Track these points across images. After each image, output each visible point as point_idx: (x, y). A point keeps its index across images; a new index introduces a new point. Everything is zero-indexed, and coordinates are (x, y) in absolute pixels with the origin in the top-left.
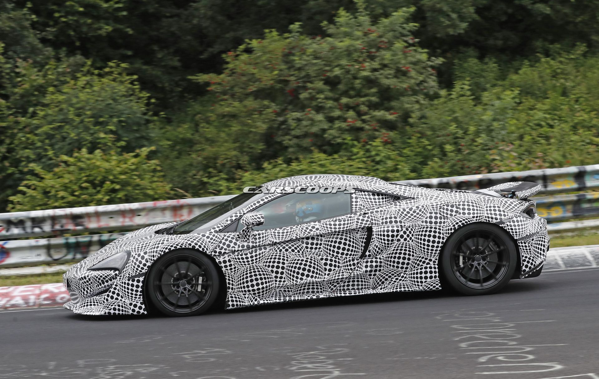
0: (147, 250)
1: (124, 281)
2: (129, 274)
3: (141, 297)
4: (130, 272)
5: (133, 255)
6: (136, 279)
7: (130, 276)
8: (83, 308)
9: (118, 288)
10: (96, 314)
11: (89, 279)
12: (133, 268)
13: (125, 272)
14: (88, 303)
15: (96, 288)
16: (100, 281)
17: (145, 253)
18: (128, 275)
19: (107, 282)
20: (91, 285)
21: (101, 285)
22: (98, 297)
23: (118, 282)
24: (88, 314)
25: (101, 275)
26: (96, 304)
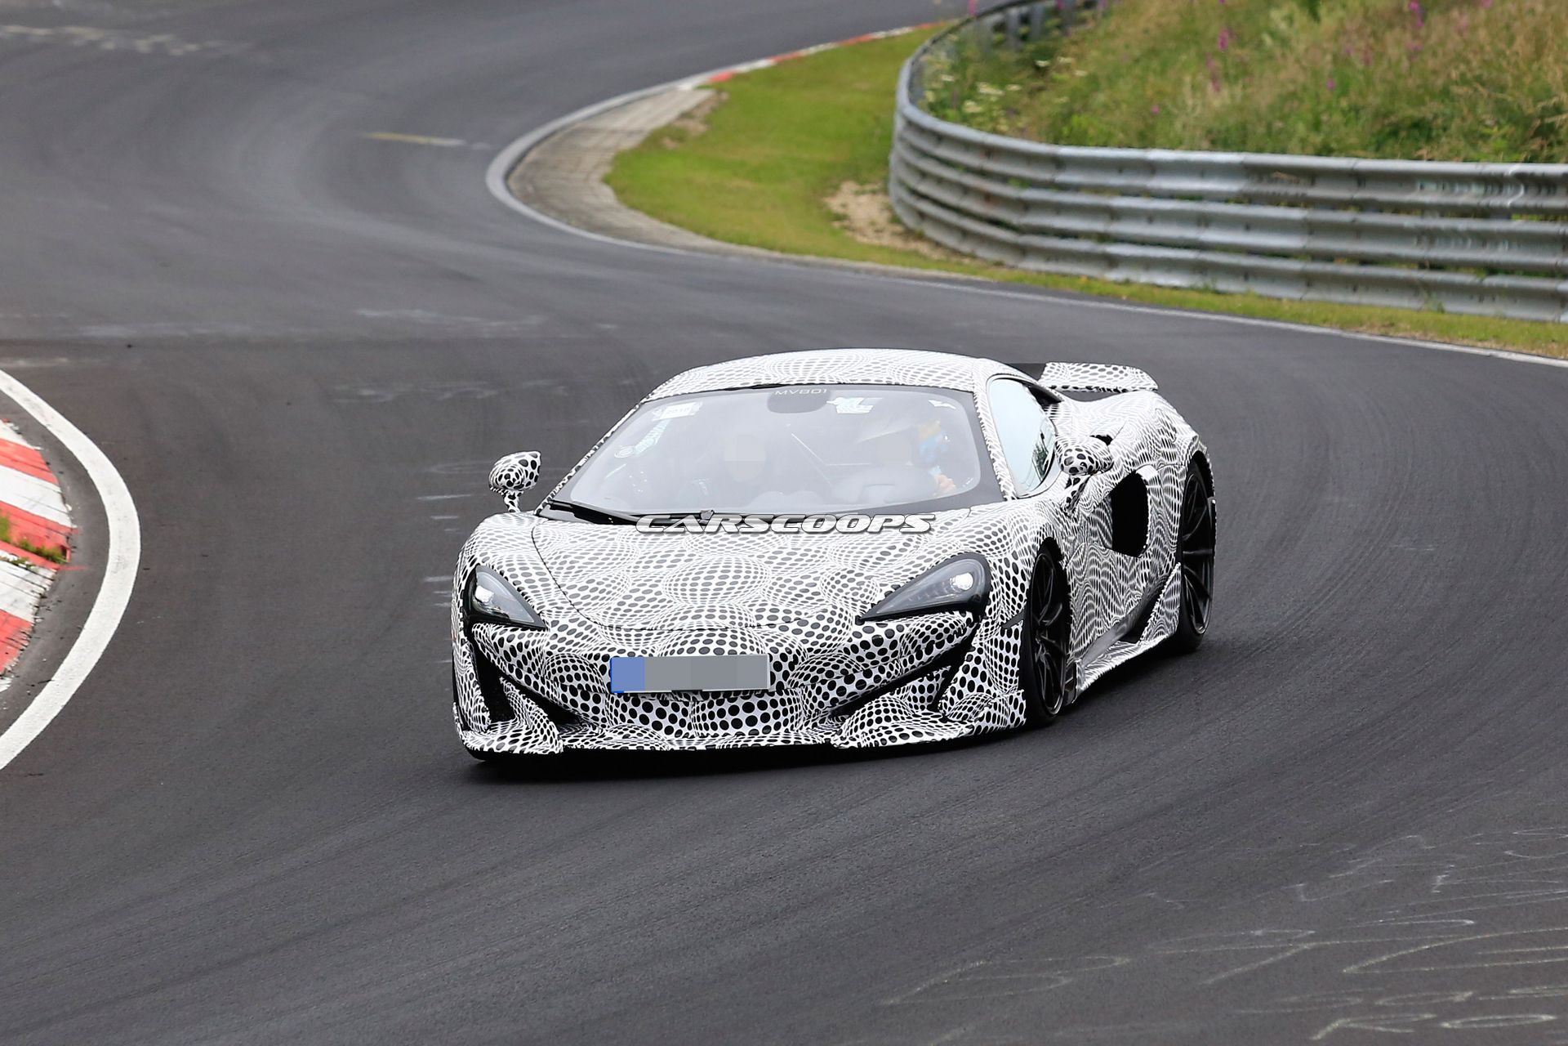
0: (1015, 549)
1: (994, 637)
2: (1002, 617)
3: (1018, 678)
4: (1003, 610)
5: (994, 564)
6: (1014, 628)
7: (1005, 622)
8: (859, 731)
9: (983, 657)
10: (947, 736)
11: (894, 645)
12: (1006, 598)
13: (993, 613)
14: (870, 714)
15: (899, 668)
16: (924, 646)
17: (1015, 556)
18: (1000, 620)
19: (940, 645)
20: (891, 659)
21: (919, 656)
22: (895, 695)
23: (983, 641)
24: (913, 740)
25: (934, 626)
26: (891, 715)
